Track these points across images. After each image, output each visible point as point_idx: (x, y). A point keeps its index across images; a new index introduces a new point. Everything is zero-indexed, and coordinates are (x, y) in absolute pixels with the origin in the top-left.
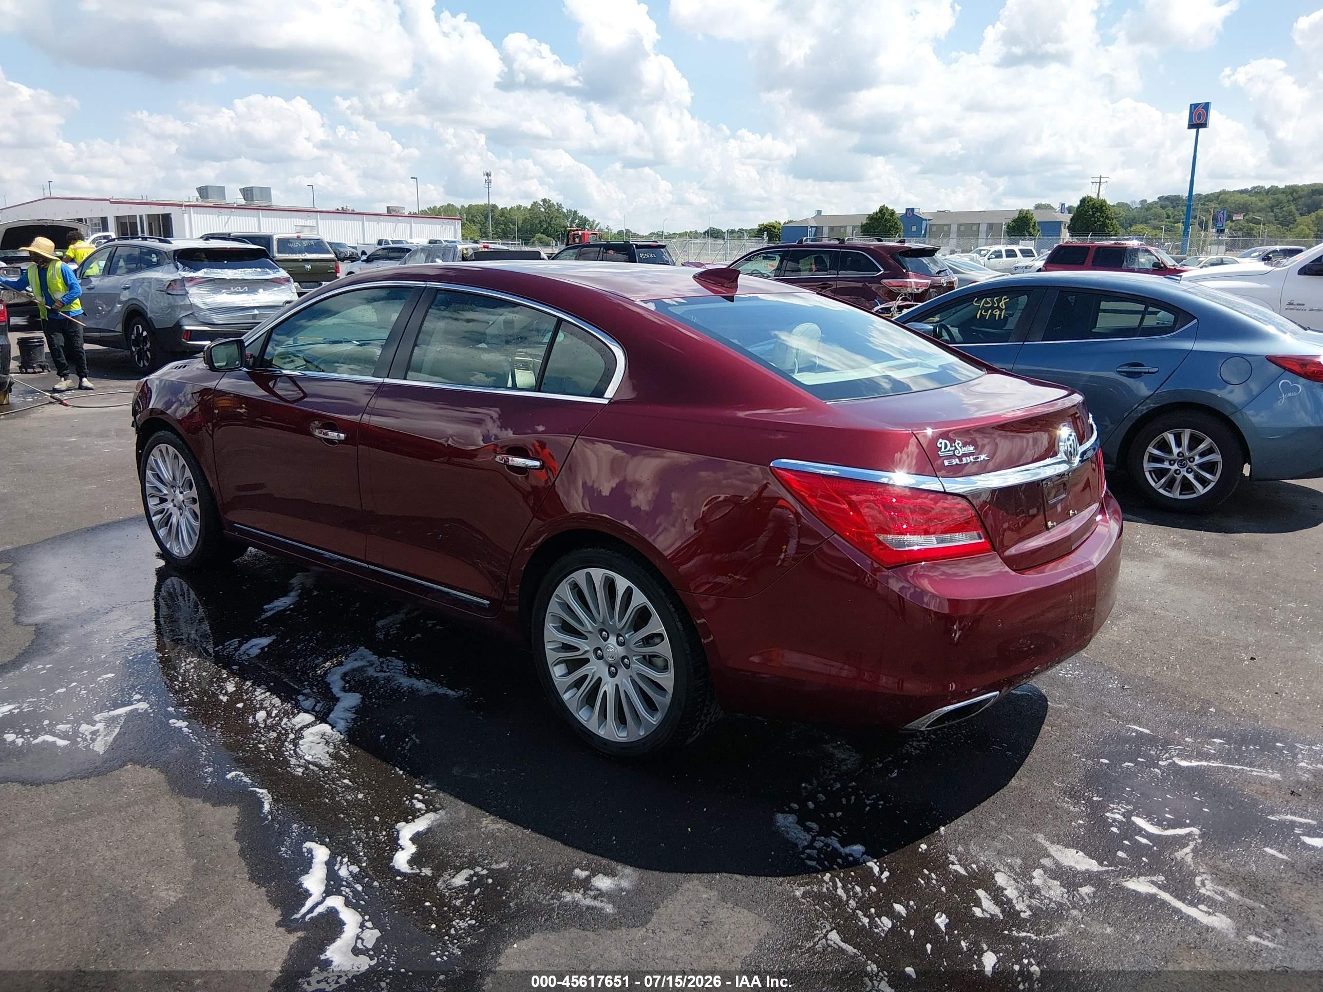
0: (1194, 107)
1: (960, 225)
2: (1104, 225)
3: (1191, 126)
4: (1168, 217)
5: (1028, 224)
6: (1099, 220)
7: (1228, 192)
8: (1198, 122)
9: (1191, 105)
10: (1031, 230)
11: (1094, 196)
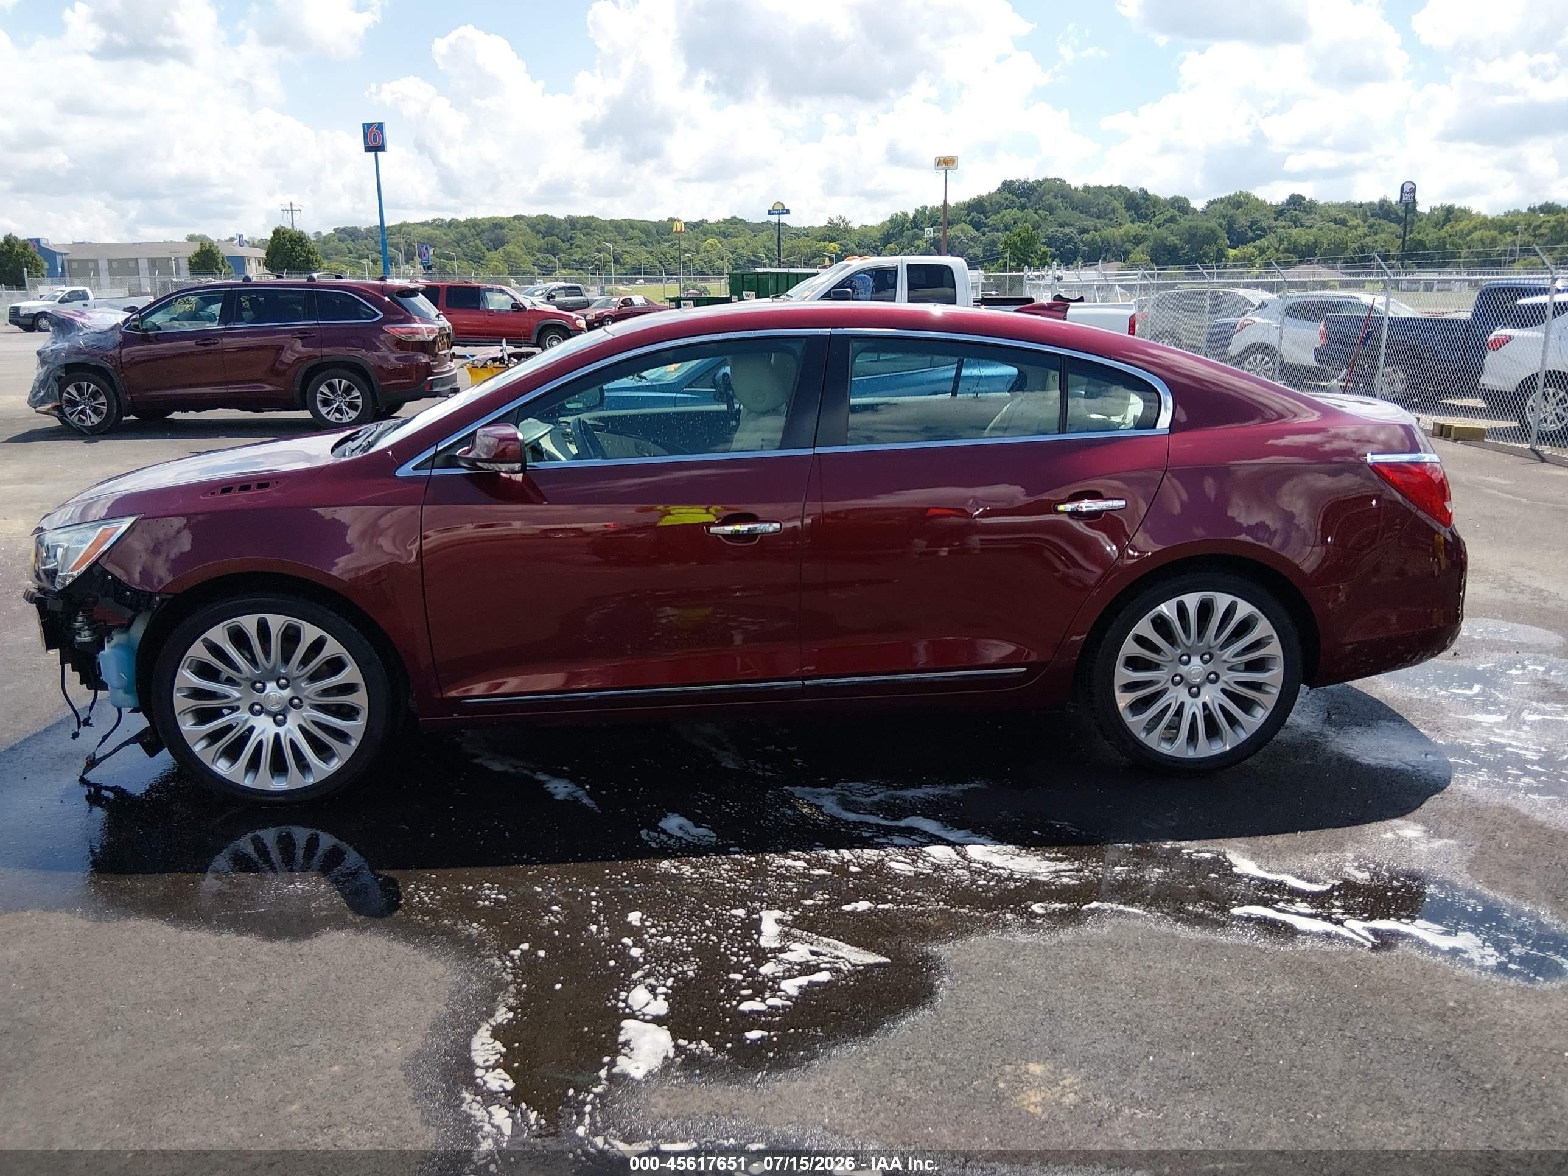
0: (367, 127)
1: (110, 261)
2: (308, 261)
3: (368, 149)
4: (350, 252)
5: (215, 259)
6: (300, 256)
7: (408, 225)
8: (375, 144)
9: (364, 125)
10: (220, 266)
11: (289, 227)
